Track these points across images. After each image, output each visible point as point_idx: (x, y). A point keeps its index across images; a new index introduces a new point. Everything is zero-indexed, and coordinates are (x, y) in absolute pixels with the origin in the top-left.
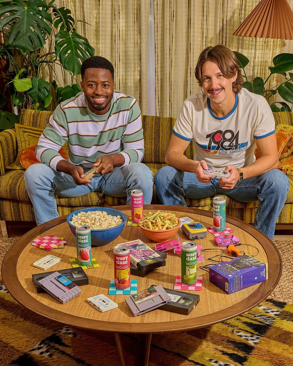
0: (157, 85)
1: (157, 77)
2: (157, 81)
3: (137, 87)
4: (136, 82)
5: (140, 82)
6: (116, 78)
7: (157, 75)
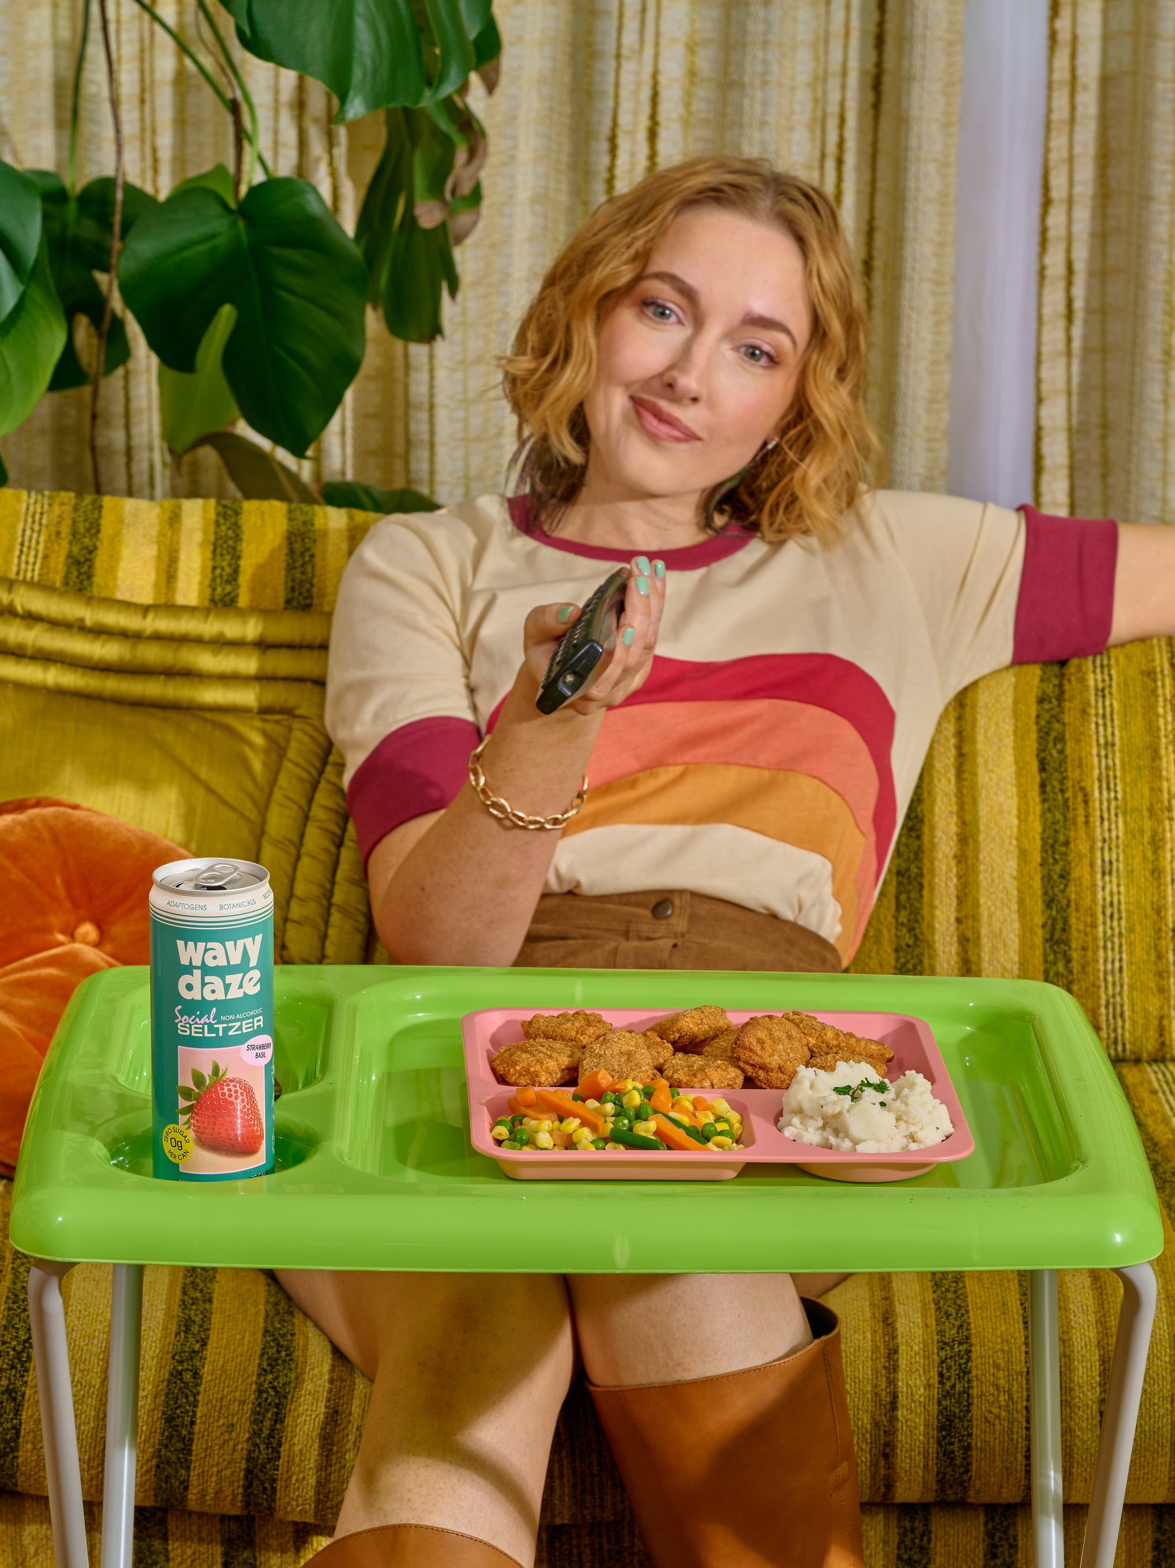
0: (1059, 142)
1: (1062, 60)
2: (1061, 100)
3: (840, 162)
4: (833, 108)
5: (876, 106)
6: (628, 67)
7: (1064, 35)
